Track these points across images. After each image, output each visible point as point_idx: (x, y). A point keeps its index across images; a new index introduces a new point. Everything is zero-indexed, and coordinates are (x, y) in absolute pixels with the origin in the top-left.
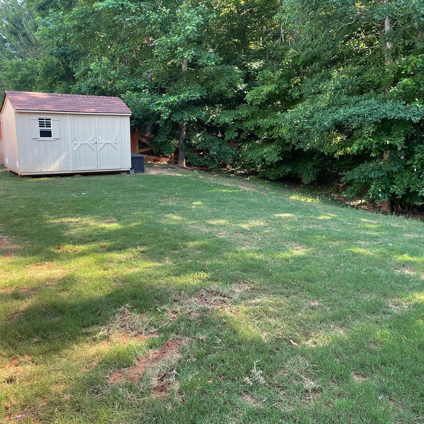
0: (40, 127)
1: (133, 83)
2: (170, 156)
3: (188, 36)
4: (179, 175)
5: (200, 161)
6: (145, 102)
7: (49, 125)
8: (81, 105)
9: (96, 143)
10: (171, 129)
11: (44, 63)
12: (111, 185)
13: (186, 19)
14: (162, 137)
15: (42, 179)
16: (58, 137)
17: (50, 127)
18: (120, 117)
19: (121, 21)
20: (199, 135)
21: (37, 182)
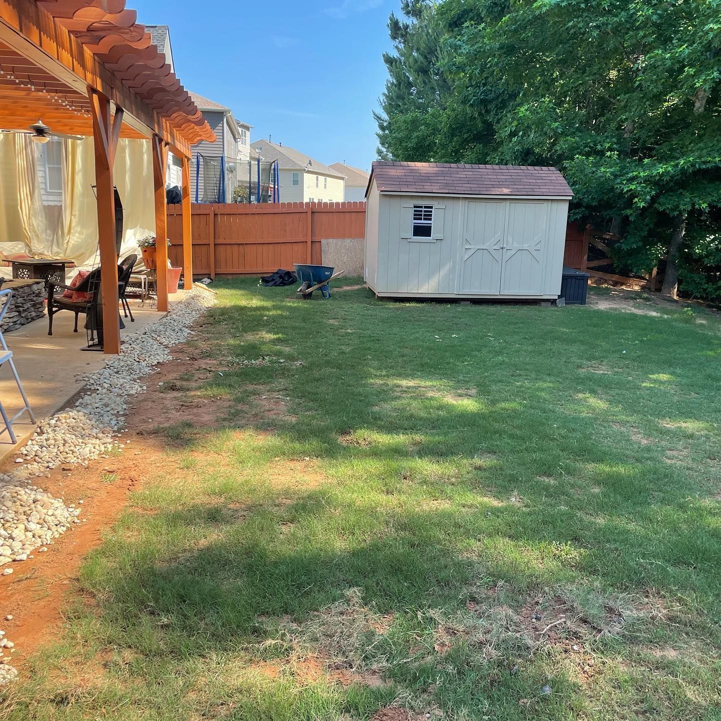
0: (415, 219)
1: (589, 140)
2: (647, 277)
3: (710, 43)
4: (654, 314)
5: (707, 289)
6: (608, 174)
7: (428, 217)
8: (486, 183)
9: (502, 248)
10: (651, 226)
11: (453, 114)
12: (510, 324)
13: (708, 11)
14: (632, 240)
15: (408, 305)
16: (440, 236)
17: (430, 219)
18: (550, 203)
19: (580, 28)
20: (712, 237)
21: (398, 309)
